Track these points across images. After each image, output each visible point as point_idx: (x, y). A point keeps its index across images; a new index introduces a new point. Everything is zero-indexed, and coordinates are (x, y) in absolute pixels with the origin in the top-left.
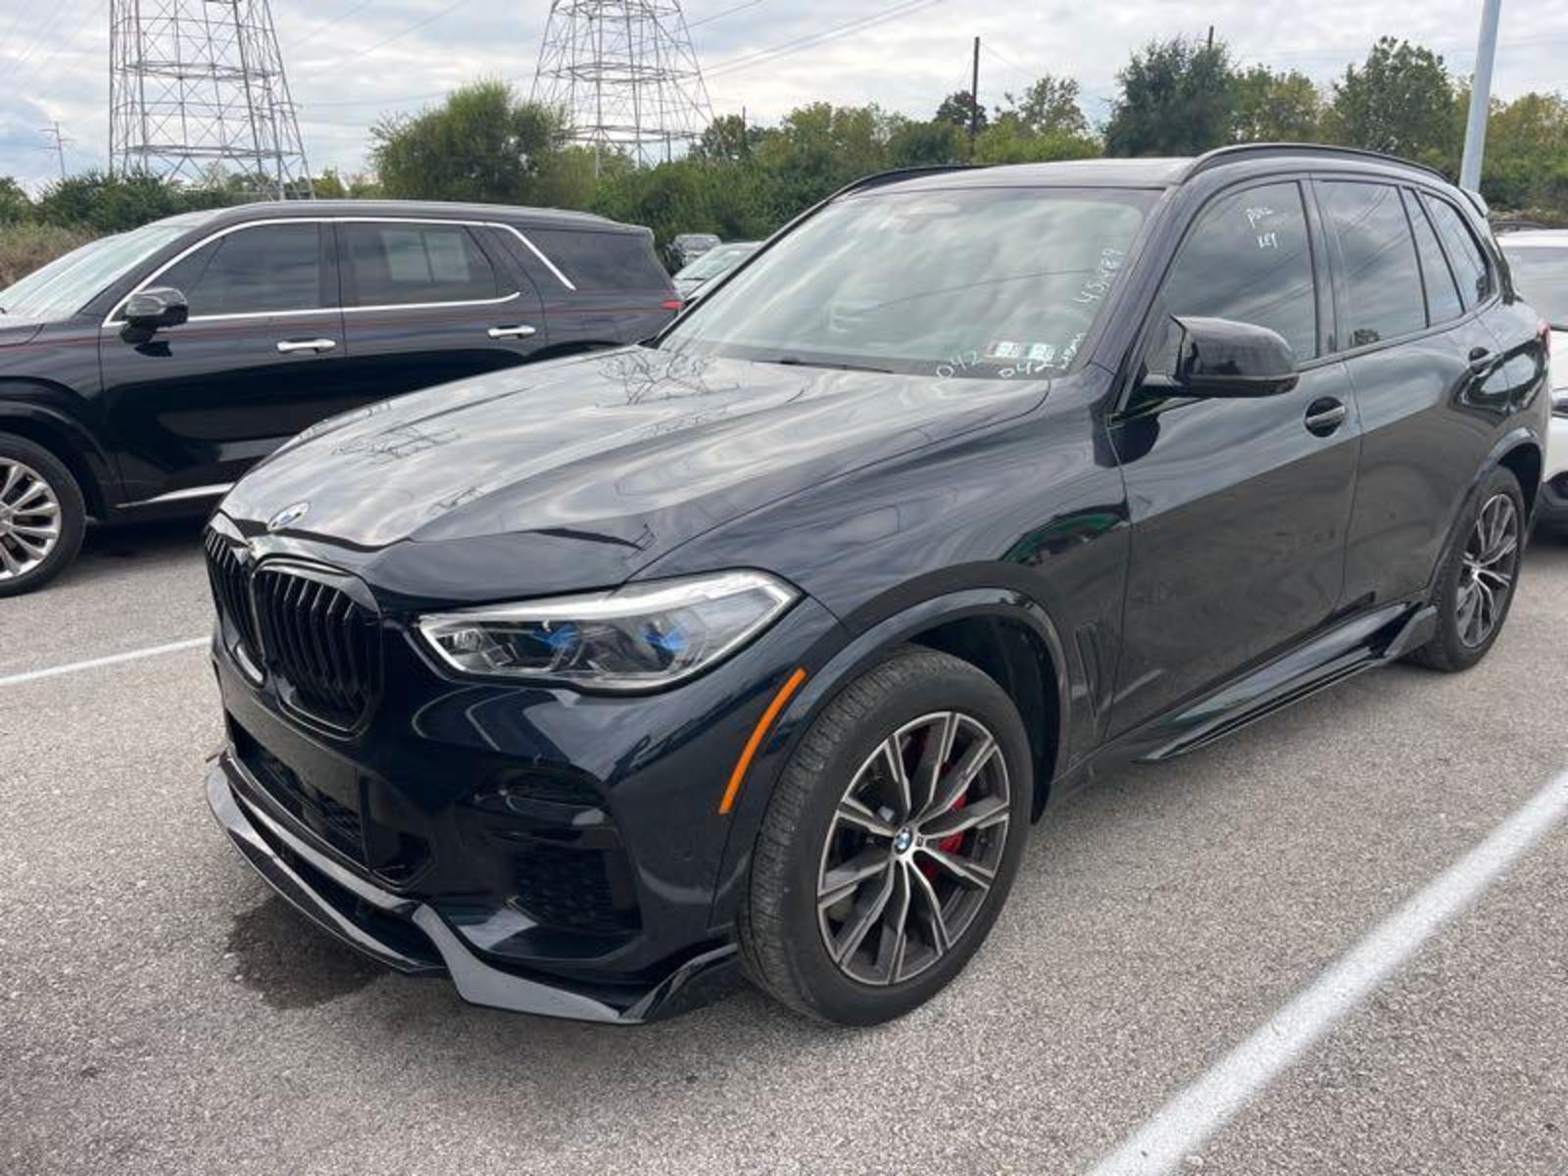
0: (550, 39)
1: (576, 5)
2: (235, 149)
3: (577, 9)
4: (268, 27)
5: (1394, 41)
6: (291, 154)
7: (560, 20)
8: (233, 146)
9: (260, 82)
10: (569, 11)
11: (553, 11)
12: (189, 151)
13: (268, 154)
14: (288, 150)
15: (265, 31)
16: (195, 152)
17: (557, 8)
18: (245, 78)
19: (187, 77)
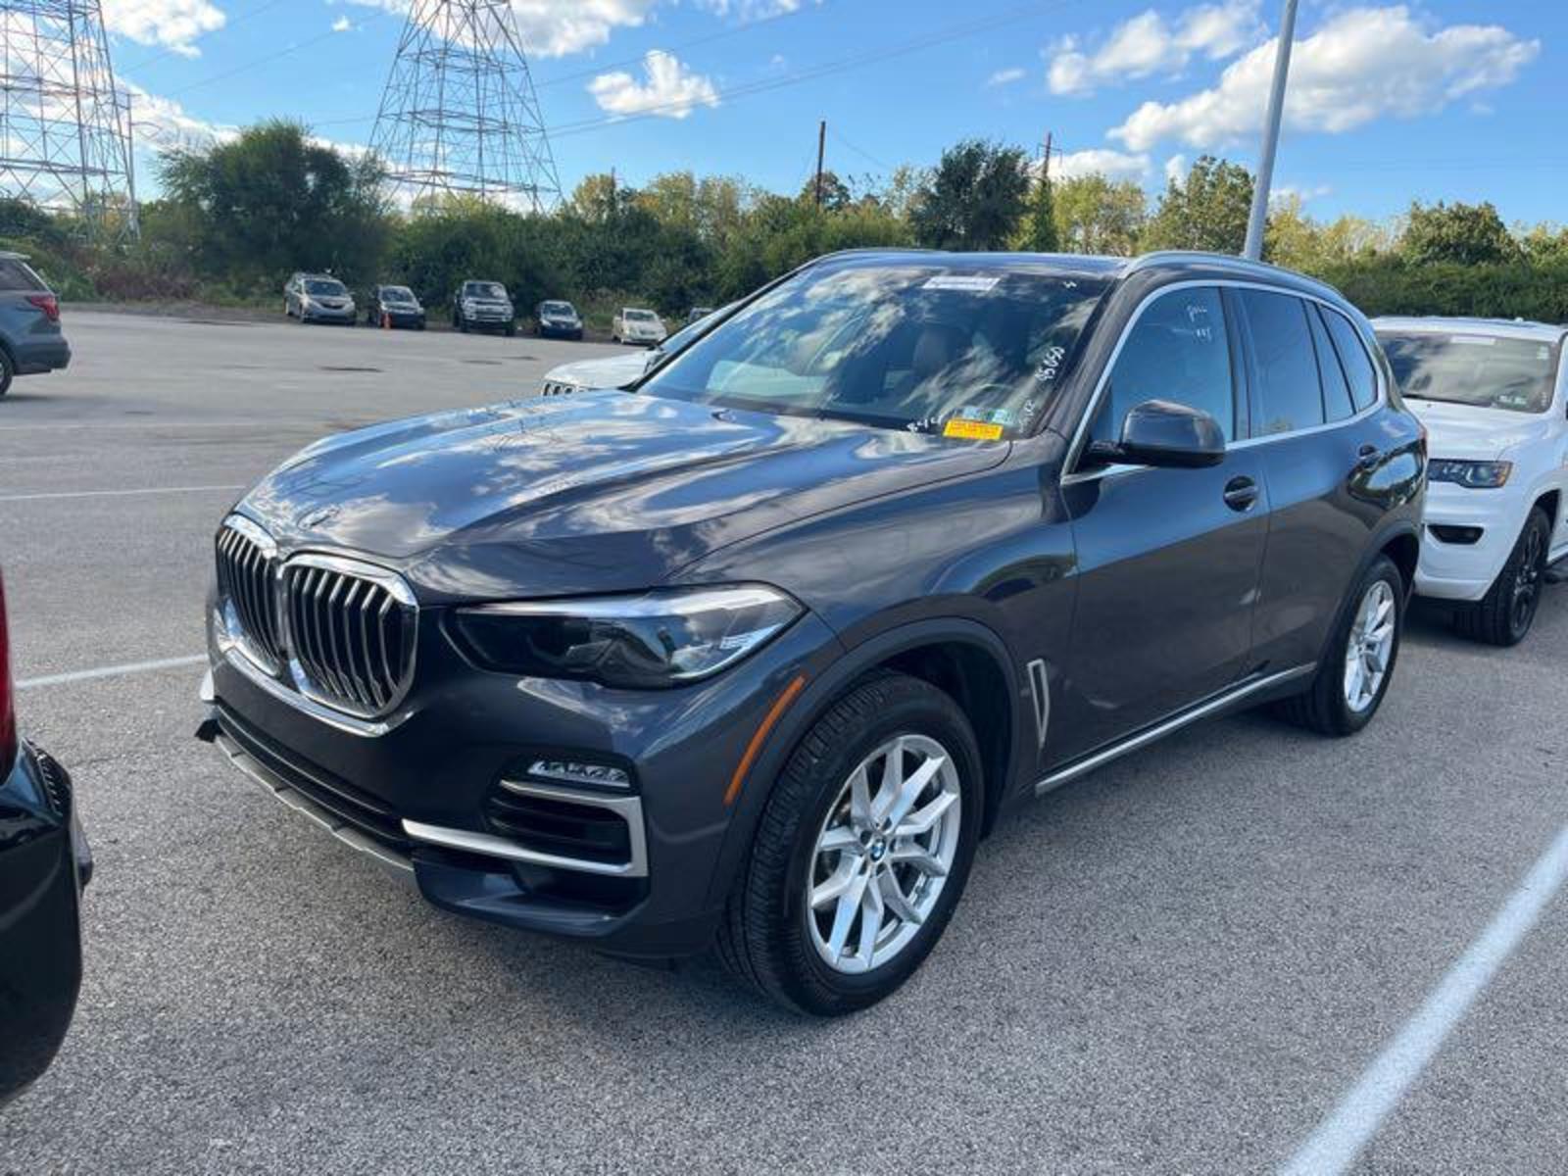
0: (393, 82)
1: (421, 53)
2: (55, 164)
3: (422, 56)
4: (102, 46)
5: (1214, 159)
6: (116, 173)
7: (405, 64)
8: (53, 161)
9: (91, 100)
10: (415, 57)
11: (398, 56)
12: (10, 164)
13: (94, 172)
14: (114, 169)
15: (99, 50)
16: (16, 164)
17: (402, 54)
18: (76, 94)
19: (12, 88)
